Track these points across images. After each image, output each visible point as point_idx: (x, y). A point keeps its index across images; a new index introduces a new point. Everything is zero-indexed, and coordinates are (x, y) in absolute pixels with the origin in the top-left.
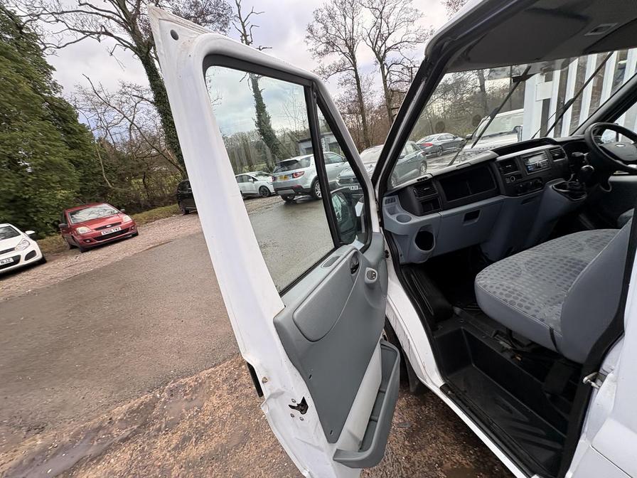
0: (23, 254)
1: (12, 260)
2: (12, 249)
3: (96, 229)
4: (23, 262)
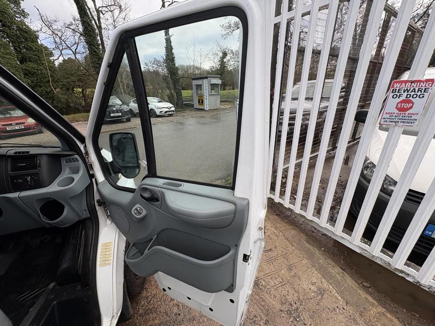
3: (3, 125)
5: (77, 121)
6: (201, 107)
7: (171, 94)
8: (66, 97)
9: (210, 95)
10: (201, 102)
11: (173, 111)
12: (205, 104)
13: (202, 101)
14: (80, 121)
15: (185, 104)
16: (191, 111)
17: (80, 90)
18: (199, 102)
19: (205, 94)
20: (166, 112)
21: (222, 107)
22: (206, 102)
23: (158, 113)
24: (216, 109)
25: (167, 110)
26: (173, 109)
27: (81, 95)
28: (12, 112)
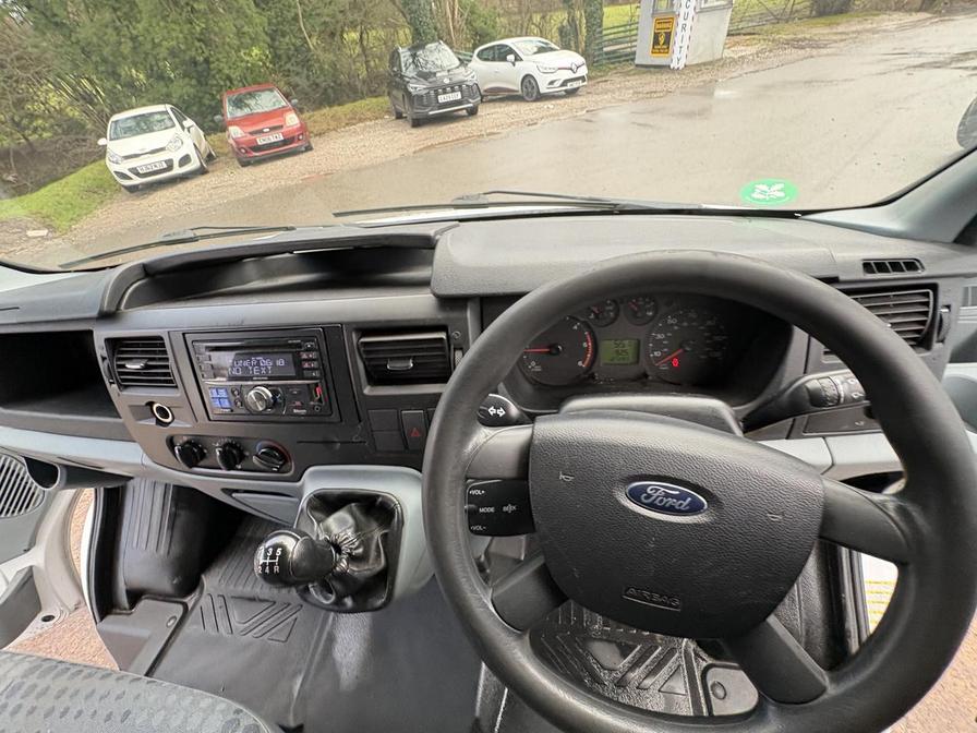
0: (176, 157)
1: (165, 166)
2: (162, 149)
3: (251, 133)
4: (177, 171)
5: (361, 120)
6: (659, 60)
7: (572, 21)
8: (331, 56)
9: (702, 11)
10: (662, 41)
11: (583, 78)
12: (677, 49)
13: (668, 36)
14: (365, 119)
15: (607, 53)
16: (627, 74)
17: (355, 35)
18: (656, 42)
19: (683, 10)
20: (565, 83)
21: (728, 53)
22: (680, 39)
23: (543, 89)
24: (711, 63)
25: (569, 75)
26: (583, 71)
27: (358, 50)
28: (252, 102)
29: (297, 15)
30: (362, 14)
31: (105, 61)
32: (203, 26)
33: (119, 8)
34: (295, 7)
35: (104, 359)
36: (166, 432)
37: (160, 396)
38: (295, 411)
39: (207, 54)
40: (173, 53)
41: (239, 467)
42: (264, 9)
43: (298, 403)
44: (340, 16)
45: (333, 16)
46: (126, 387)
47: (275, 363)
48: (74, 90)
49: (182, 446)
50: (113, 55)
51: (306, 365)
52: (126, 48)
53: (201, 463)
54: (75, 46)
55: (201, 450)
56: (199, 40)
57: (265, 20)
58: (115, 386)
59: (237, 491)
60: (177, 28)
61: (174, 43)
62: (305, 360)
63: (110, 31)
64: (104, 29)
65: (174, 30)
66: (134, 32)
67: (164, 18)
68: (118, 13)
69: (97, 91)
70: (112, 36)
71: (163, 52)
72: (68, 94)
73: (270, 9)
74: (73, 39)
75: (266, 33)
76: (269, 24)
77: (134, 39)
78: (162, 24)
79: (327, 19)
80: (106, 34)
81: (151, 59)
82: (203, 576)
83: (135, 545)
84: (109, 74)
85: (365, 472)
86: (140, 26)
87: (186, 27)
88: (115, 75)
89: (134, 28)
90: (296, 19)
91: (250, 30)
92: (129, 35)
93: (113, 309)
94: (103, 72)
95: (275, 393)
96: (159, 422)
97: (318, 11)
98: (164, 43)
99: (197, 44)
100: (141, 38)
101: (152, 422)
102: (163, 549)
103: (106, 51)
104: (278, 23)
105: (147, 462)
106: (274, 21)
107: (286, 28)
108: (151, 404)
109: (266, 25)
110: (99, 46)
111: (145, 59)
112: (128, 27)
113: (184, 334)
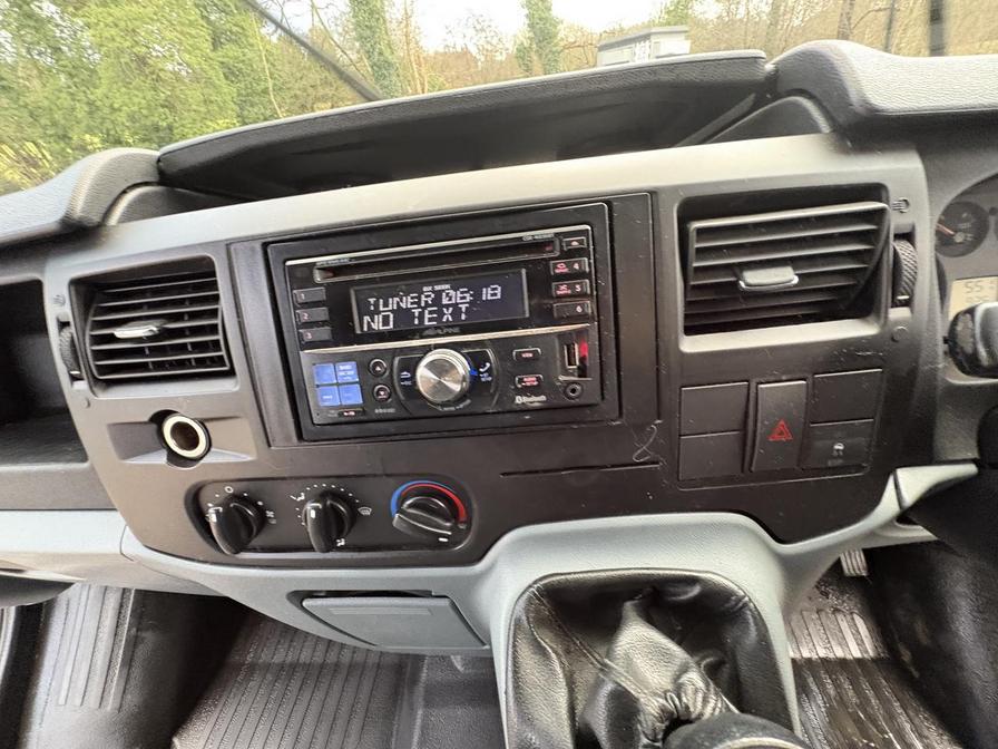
29: (268, 88)
30: (334, 89)
31: (55, 124)
32: (169, 93)
33: (76, 75)
34: (266, 80)
35: (63, 325)
36: (188, 476)
37: (185, 397)
38: (519, 400)
39: (170, 120)
40: (132, 118)
41: (341, 543)
42: (232, 82)
43: (530, 380)
44: (310, 90)
45: (305, 90)
46: (110, 384)
47: (477, 295)
48: (16, 152)
49: (225, 504)
50: (65, 118)
51: (563, 290)
52: (81, 111)
53: (256, 542)
54: (22, 109)
55: (261, 512)
56: (163, 106)
57: (235, 90)
58: (82, 385)
59: (312, 595)
60: (140, 95)
61: (135, 108)
62: (562, 278)
63: (63, 95)
64: (56, 93)
65: (137, 96)
66: (92, 97)
67: (127, 84)
68: (75, 80)
69: (43, 155)
70: (65, 101)
71: (122, 118)
72: (8, 157)
73: (240, 81)
74: (21, 103)
75: (235, 103)
76: (239, 95)
77: (90, 104)
78: (123, 90)
79: (298, 92)
80: (59, 98)
81: (108, 125)
82: (176, 740)
83: (62, 701)
84: (59, 137)
85: (643, 529)
86: (99, 92)
87: (149, 94)
88: (65, 137)
89: (92, 93)
90: (265, 91)
91: (219, 99)
92: (85, 100)
93: (96, 219)
94: (51, 136)
95: (476, 360)
96: (174, 458)
97: (289, 86)
98: (125, 108)
99: (161, 110)
100: (99, 103)
101: (160, 458)
102: (111, 703)
103: (58, 116)
104: (248, 95)
105: (134, 547)
106: (243, 92)
107: (256, 99)
108: (160, 418)
109: (235, 95)
110: (51, 110)
111: (102, 124)
112: (84, 92)
113: (265, 246)
